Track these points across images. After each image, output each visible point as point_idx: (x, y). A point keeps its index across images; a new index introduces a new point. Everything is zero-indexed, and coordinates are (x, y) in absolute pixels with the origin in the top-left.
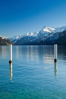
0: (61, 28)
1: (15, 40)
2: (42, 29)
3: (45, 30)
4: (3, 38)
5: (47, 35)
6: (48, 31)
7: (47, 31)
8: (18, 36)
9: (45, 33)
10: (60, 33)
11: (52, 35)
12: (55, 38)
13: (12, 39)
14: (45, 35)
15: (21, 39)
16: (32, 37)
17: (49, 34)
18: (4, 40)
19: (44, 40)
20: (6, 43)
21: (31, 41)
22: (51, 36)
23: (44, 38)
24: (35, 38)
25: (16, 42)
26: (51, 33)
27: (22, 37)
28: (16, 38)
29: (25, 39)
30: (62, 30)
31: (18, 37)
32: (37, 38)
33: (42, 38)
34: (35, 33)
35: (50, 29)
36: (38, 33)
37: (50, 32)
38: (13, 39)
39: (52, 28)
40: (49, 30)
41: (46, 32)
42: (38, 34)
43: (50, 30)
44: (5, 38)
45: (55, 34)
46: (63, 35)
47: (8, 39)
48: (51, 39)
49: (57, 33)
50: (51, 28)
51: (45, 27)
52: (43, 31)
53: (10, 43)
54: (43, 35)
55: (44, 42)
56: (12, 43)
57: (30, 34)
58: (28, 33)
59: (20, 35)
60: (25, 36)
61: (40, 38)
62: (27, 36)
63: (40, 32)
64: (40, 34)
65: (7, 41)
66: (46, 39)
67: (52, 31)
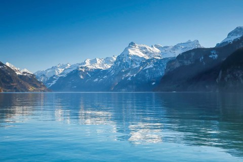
0: (175, 47)
1: (52, 79)
2: (126, 50)
3: (132, 52)
4: (18, 73)
5: (138, 66)
6: (141, 54)
7: (137, 54)
8: (61, 67)
9: (132, 61)
10: (171, 61)
11: (151, 66)
12: (158, 72)
13: (44, 75)
14: (134, 65)
15: (70, 75)
16: (99, 70)
17: (144, 62)
18: (20, 76)
19: (130, 79)
20: (27, 84)
21: (97, 80)
22: (148, 67)
23: (129, 74)
24: (105, 72)
25: (54, 82)
26: (149, 61)
27: (72, 70)
28: (57, 74)
29: (82, 77)
30: (178, 52)
31: (61, 70)
32: (113, 73)
33: (126, 72)
34: (107, 60)
35: (145, 48)
36: (115, 59)
37: (147, 58)
38: (47, 75)
39: (152, 47)
40: (143, 52)
41: (134, 56)
42: (115, 62)
43: (146, 53)
44: (24, 73)
45: (158, 63)
46: (177, 65)
47: (33, 75)
48: (148, 76)
49: (164, 59)
50: (148, 47)
51: (132, 44)
52: (128, 56)
53: (39, 85)
54: (126, 65)
55: (130, 83)
56: (44, 86)
57: (93, 62)
58: (89, 60)
59: (67, 65)
60: (82, 67)
61: (120, 72)
62: (86, 68)
63: (119, 57)
64: (119, 62)
65: (31, 80)
66: (135, 75)
67: (151, 53)
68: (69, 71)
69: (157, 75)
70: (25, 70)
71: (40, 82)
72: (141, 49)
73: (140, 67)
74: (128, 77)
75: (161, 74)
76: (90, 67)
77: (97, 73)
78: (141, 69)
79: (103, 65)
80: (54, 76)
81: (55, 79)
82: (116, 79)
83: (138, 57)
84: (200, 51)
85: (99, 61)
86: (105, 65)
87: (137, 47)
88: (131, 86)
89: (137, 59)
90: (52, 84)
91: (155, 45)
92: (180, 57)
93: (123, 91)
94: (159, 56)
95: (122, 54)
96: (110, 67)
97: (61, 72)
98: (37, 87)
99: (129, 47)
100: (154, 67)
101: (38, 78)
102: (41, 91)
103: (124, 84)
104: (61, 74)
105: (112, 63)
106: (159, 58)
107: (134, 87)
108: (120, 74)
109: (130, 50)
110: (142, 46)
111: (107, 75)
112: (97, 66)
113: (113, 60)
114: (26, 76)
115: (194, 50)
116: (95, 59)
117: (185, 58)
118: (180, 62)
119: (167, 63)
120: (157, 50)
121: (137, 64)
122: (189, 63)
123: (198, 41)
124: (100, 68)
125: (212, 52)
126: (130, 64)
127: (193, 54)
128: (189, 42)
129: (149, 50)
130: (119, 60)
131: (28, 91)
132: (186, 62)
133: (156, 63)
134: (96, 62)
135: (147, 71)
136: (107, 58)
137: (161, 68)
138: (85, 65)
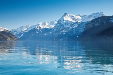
0: (90, 16)
1: (20, 34)
2: (62, 17)
3: (65, 19)
4: (1, 30)
5: (69, 26)
6: (71, 20)
7: (68, 20)
8: (26, 27)
9: (66, 24)
10: (87, 24)
11: (76, 27)
12: (80, 30)
13: (16, 31)
14: (66, 26)
15: (30, 31)
16: (47, 29)
17: (73, 24)
18: (2, 32)
19: (64, 33)
20: (6, 37)
21: (46, 34)
22: (75, 27)
23: (64, 31)
24: (51, 30)
25: (22, 35)
26: (75, 23)
27: (32, 29)
28: (23, 31)
29: (37, 32)
30: (91, 19)
31: (26, 29)
32: (55, 30)
33: (62, 30)
34: (52, 23)
35: (73, 16)
36: (56, 22)
37: (74, 22)
38: (17, 31)
39: (77, 15)
40: (72, 19)
41: (67, 21)
43: (73, 19)
44: (5, 30)
45: (80, 25)
46: (91, 26)
47: (10, 31)
48: (74, 32)
49: (84, 22)
50: (74, 16)
51: (66, 14)
52: (64, 20)
53: (13, 37)
54: (62, 26)
55: (65, 36)
56: (16, 37)
57: (44, 24)
58: (41, 23)
59: (29, 26)
60: (37, 27)
61: (59, 30)
62: (40, 27)
63: (58, 21)
64: (58, 24)
65: (8, 34)
66: (67, 31)
67: (76, 19)
68: (30, 29)
69: (79, 32)
70: (5, 29)
71: (14, 36)
72: (71, 17)
73: (70, 27)
74: (63, 33)
75: (82, 31)
76: (42, 27)
77: (46, 30)
78: (71, 28)
79: (49, 26)
80: (22, 32)
81: (22, 34)
82: (57, 34)
83: (69, 21)
84: (104, 18)
85: (47, 24)
86: (50, 26)
87: (68, 16)
88: (65, 38)
89: (69, 22)
90: (20, 36)
91: (79, 15)
92: (92, 21)
93: (61, 41)
94: (81, 21)
95: (60, 20)
96: (53, 27)
97: (25, 29)
98: (12, 38)
99: (64, 15)
100: (78, 27)
101: (12, 33)
102: (14, 40)
103: (61, 37)
104: (26, 31)
105: (54, 25)
106: (81, 22)
107: (67, 38)
108: (59, 31)
109: (64, 17)
110: (71, 15)
111: (52, 31)
112: (46, 26)
113: (55, 23)
114: (6, 32)
115: (101, 17)
116: (45, 22)
117: (95, 22)
118: (93, 24)
119: (85, 25)
120: (80, 18)
121: (68, 25)
122: (98, 25)
123: (103, 13)
124: (48, 27)
125: (111, 19)
126: (64, 25)
127: (100, 20)
128: (98, 13)
129: (75, 17)
130: (59, 23)
131: (7, 40)
132: (96, 24)
133: (79, 25)
134: (46, 24)
135: (74, 29)
136: (52, 22)
137: (82, 27)
138: (39, 26)
